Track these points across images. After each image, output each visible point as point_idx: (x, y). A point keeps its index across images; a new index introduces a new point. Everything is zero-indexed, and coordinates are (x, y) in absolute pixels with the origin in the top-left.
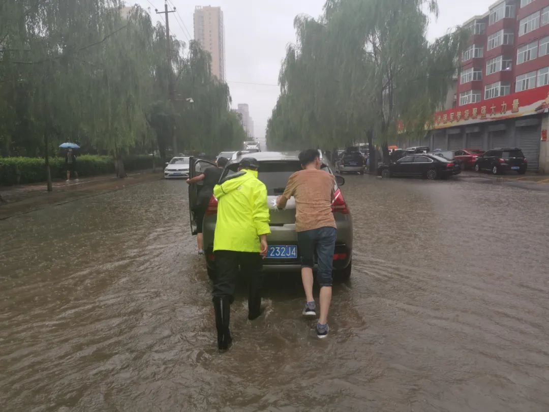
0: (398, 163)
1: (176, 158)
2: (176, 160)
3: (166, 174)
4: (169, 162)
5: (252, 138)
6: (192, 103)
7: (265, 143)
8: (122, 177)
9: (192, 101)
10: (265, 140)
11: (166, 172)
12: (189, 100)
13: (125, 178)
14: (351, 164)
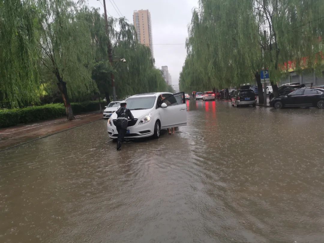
0: (289, 97)
1: (112, 102)
2: (113, 104)
3: (104, 115)
4: (107, 106)
5: (171, 85)
6: (125, 62)
7: (179, 88)
8: (71, 120)
9: (124, 60)
10: (178, 86)
11: (104, 114)
12: (123, 60)
13: (73, 120)
14: (246, 99)
